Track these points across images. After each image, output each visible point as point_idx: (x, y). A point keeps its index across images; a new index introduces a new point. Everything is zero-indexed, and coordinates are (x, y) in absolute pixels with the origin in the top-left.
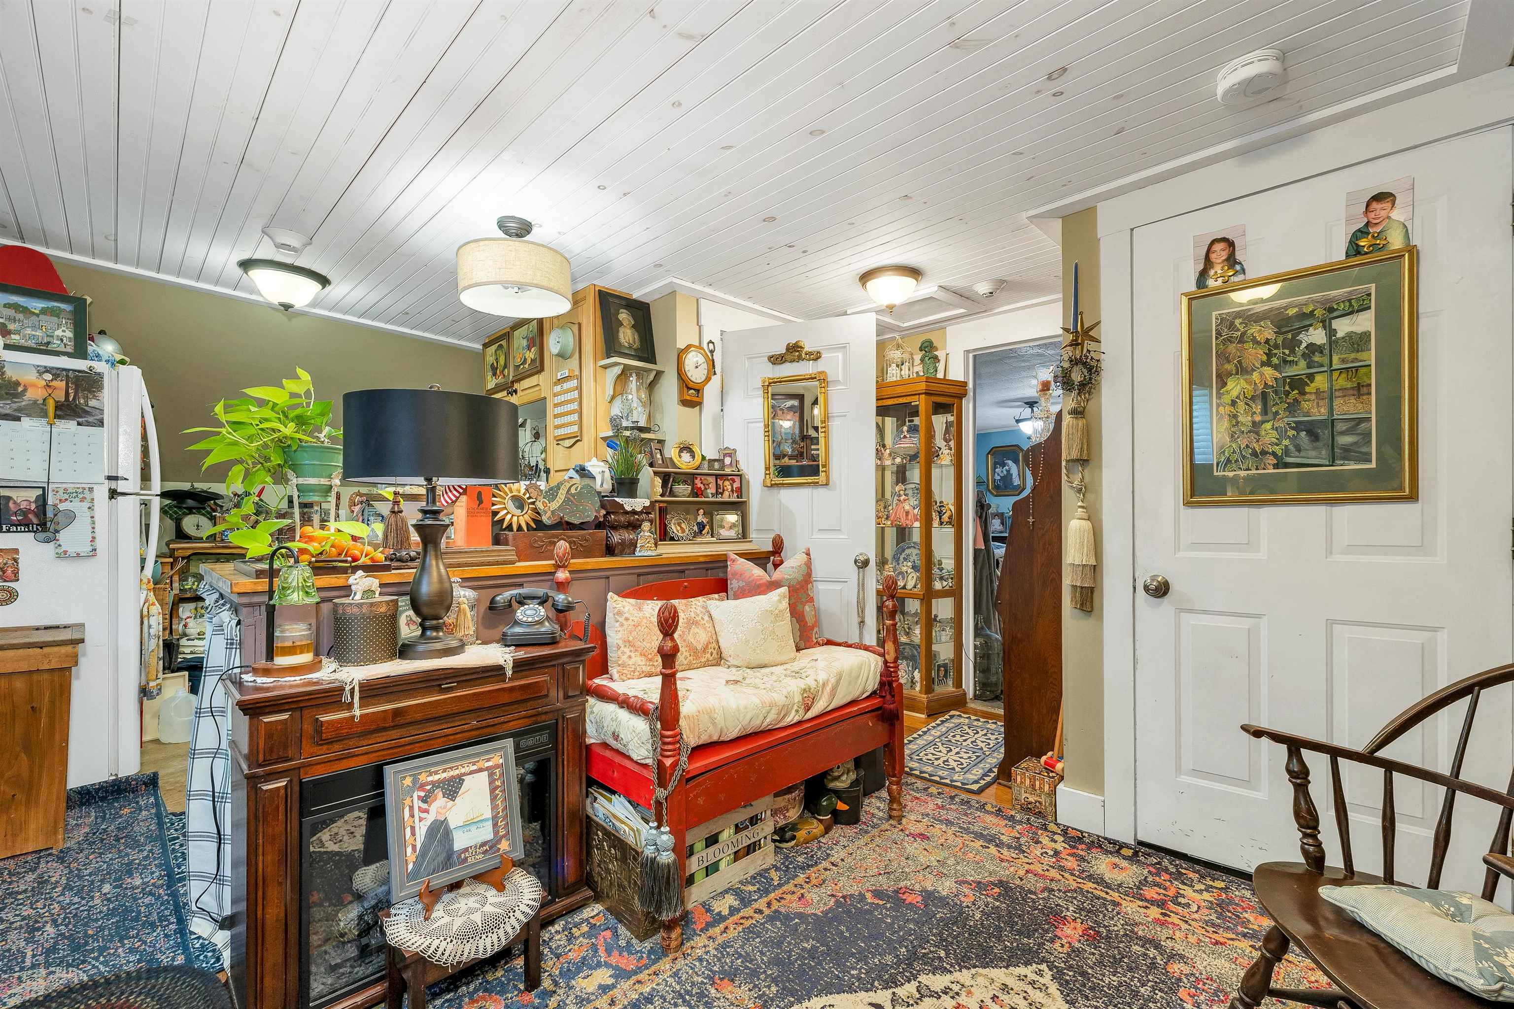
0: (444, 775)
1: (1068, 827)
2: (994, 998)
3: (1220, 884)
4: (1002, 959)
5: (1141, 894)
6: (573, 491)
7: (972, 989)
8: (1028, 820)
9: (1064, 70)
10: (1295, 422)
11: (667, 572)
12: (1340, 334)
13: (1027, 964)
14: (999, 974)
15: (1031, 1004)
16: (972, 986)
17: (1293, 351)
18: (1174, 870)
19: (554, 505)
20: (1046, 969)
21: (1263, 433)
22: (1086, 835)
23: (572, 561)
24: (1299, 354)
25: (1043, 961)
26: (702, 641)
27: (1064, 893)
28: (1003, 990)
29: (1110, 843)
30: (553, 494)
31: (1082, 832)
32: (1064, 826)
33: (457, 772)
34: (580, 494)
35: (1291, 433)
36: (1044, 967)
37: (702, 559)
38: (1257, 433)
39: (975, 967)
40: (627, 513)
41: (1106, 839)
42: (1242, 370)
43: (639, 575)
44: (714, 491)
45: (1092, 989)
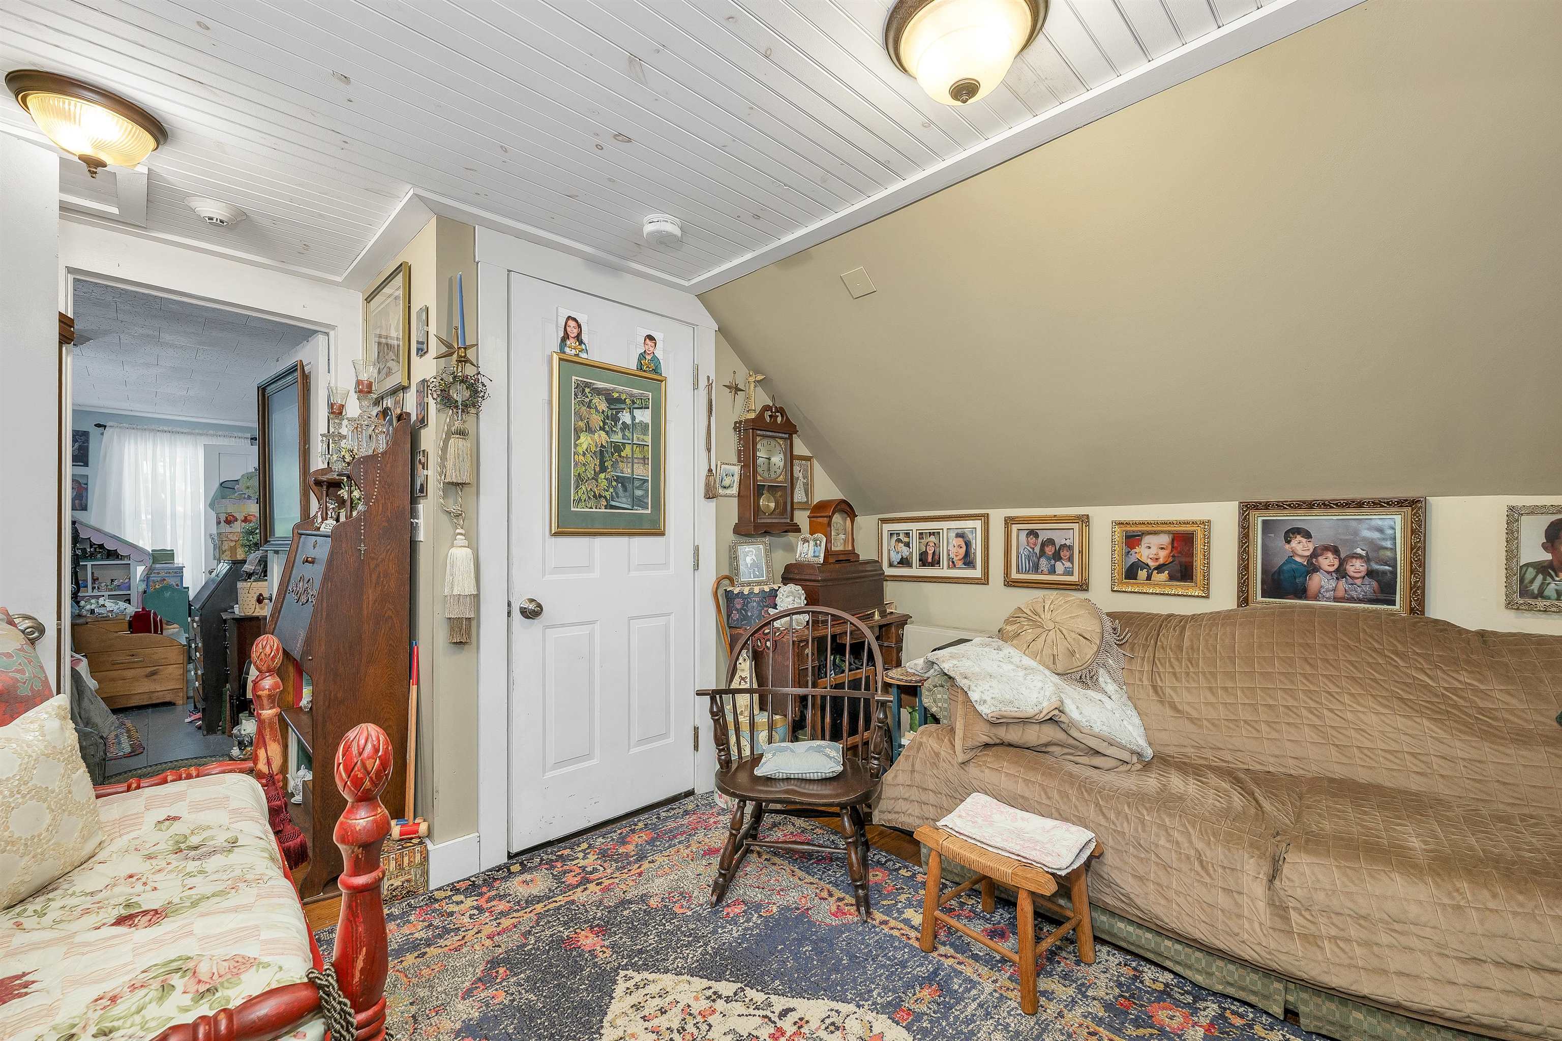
1: (453, 884)
2: (644, 1018)
3: (584, 846)
4: (601, 998)
5: (569, 885)
7: (629, 1032)
8: (409, 905)
9: (629, 140)
10: (616, 476)
12: (637, 421)
13: (615, 982)
14: (618, 1006)
15: (660, 996)
16: (625, 1031)
17: (616, 424)
18: (555, 857)
20: (626, 972)
21: (600, 481)
22: (473, 879)
24: (619, 427)
25: (616, 970)
27: (538, 925)
28: (638, 1009)
29: (498, 871)
31: (468, 879)
32: (448, 885)
35: (614, 483)
36: (622, 973)
38: (597, 480)
39: (601, 1021)
41: (490, 870)
42: (589, 430)
45: (658, 953)
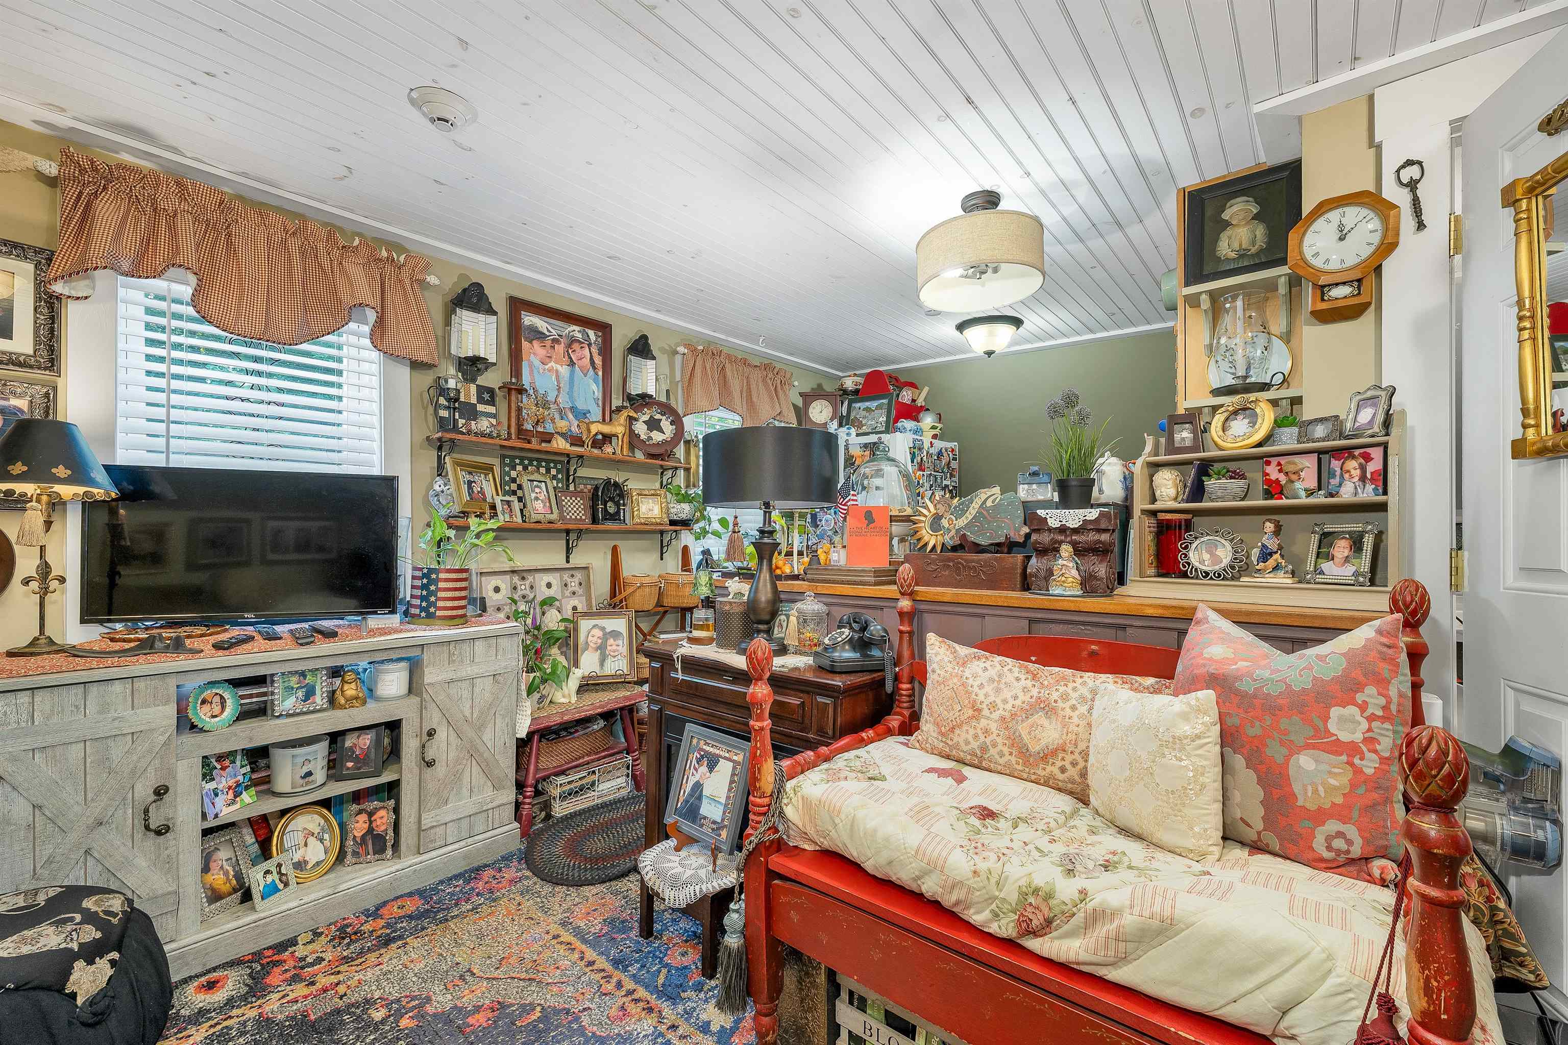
0: (711, 750)
6: (989, 503)
11: (1083, 623)
19: (962, 522)
23: (916, 588)
26: (1043, 743)
30: (962, 510)
33: (718, 752)
34: (996, 507)
37: (1150, 611)
40: (1050, 530)
43: (1031, 621)
44: (1313, 484)
